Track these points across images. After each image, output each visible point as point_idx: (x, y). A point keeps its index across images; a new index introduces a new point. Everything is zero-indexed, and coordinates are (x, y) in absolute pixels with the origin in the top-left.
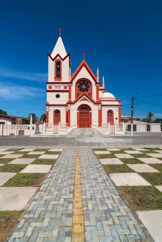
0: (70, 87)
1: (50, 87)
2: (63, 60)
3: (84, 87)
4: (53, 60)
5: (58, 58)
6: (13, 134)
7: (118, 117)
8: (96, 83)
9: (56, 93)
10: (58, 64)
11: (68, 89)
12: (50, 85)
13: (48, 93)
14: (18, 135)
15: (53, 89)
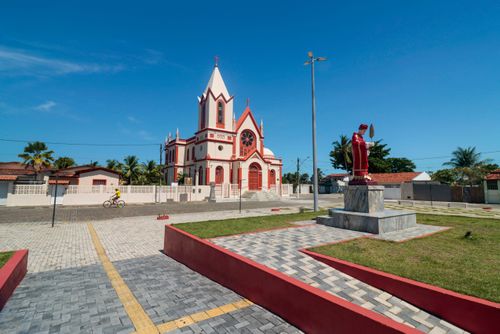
0: (234, 139)
1: (212, 135)
2: (227, 102)
3: (247, 139)
4: (215, 99)
5: (221, 98)
7: (279, 178)
8: (261, 137)
9: (218, 144)
10: (220, 105)
11: (232, 141)
12: (212, 132)
13: (209, 143)
14: (179, 200)
15: (215, 138)
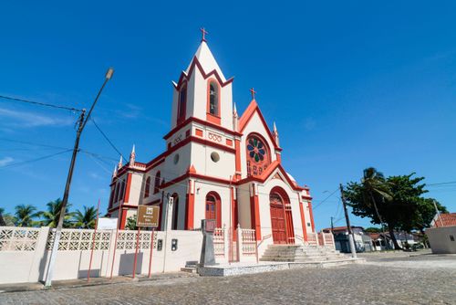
0: (237, 142)
1: (199, 132)
2: (223, 85)
3: (257, 150)
4: (205, 76)
5: (214, 76)
6: (96, 274)
7: (310, 222)
8: (276, 149)
9: (211, 150)
10: (212, 87)
11: (233, 147)
12: (200, 126)
13: (194, 145)
14: (116, 273)
15: (206, 137)
